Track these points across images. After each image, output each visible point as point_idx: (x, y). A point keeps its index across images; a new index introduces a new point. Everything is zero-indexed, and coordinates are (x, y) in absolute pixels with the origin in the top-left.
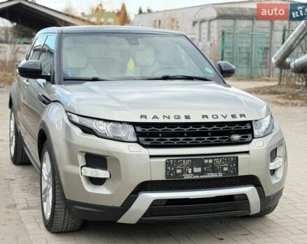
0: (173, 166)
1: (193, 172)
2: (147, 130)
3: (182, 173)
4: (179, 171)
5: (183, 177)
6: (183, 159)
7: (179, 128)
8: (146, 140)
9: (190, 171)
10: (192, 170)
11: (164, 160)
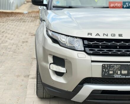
0: (107, 69)
1: (121, 74)
2: (91, 43)
3: (113, 74)
4: (111, 72)
5: (114, 76)
6: (114, 65)
7: (113, 42)
8: (90, 50)
9: (119, 72)
10: (121, 72)
11: (101, 64)
